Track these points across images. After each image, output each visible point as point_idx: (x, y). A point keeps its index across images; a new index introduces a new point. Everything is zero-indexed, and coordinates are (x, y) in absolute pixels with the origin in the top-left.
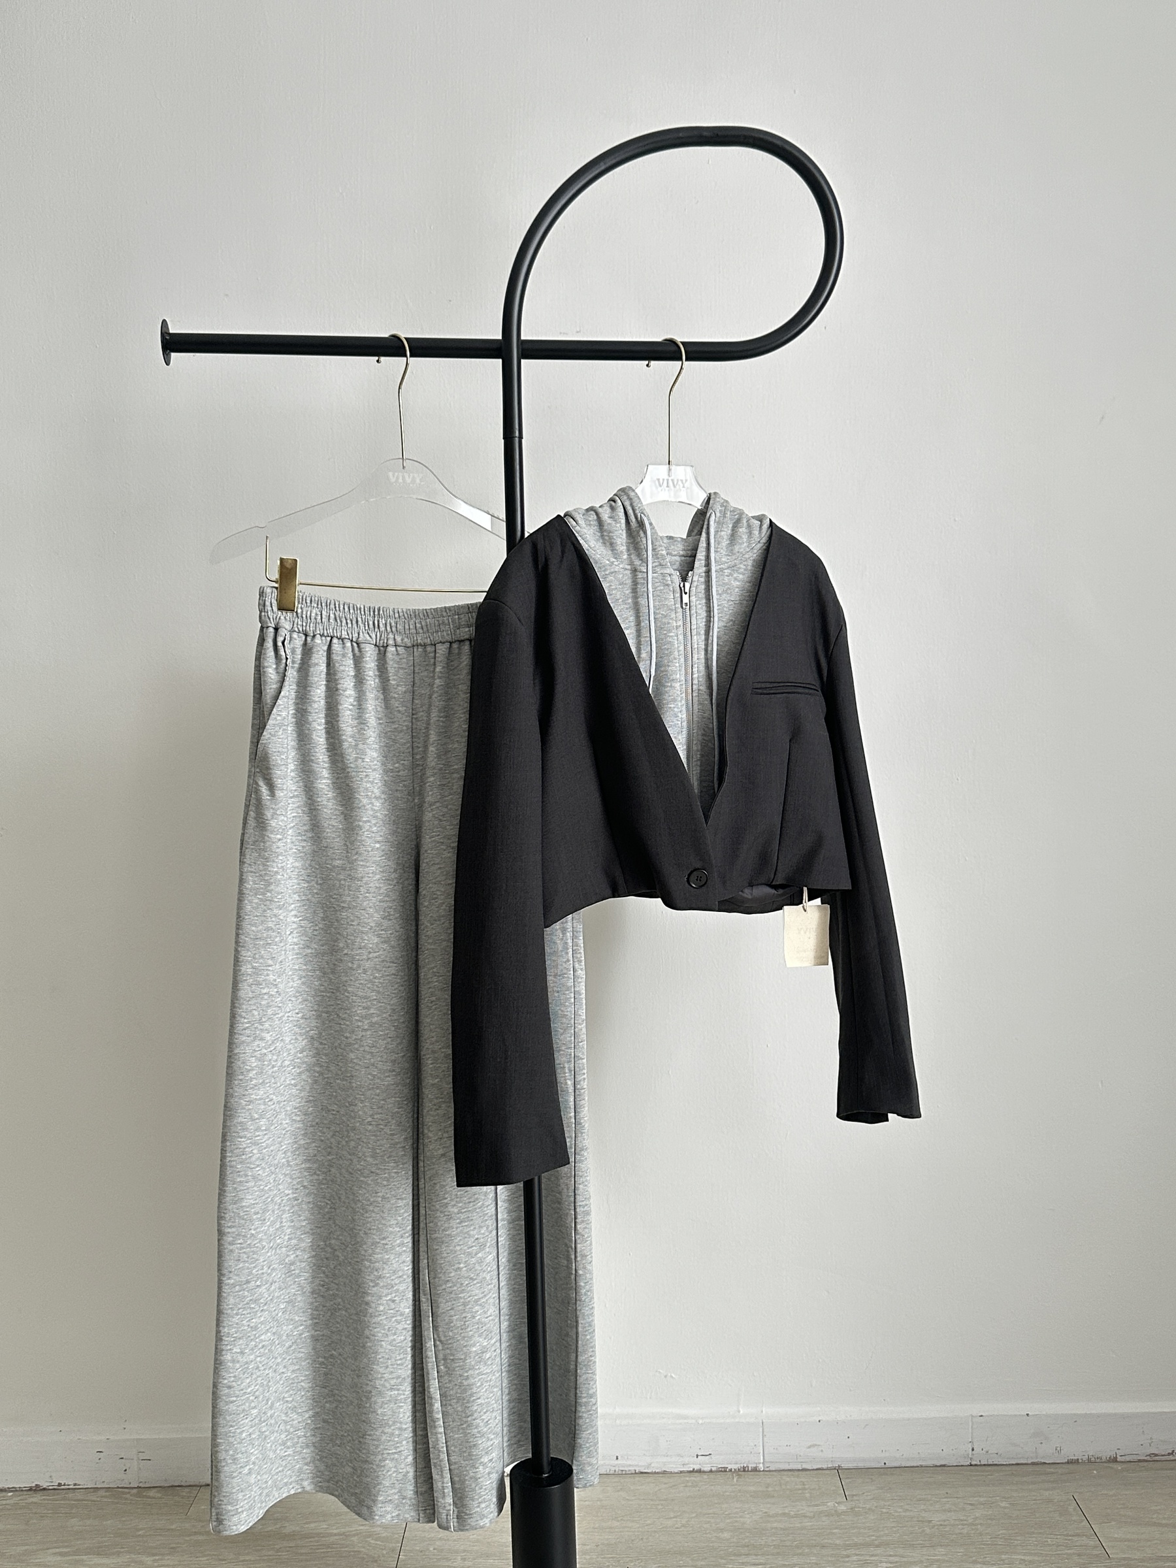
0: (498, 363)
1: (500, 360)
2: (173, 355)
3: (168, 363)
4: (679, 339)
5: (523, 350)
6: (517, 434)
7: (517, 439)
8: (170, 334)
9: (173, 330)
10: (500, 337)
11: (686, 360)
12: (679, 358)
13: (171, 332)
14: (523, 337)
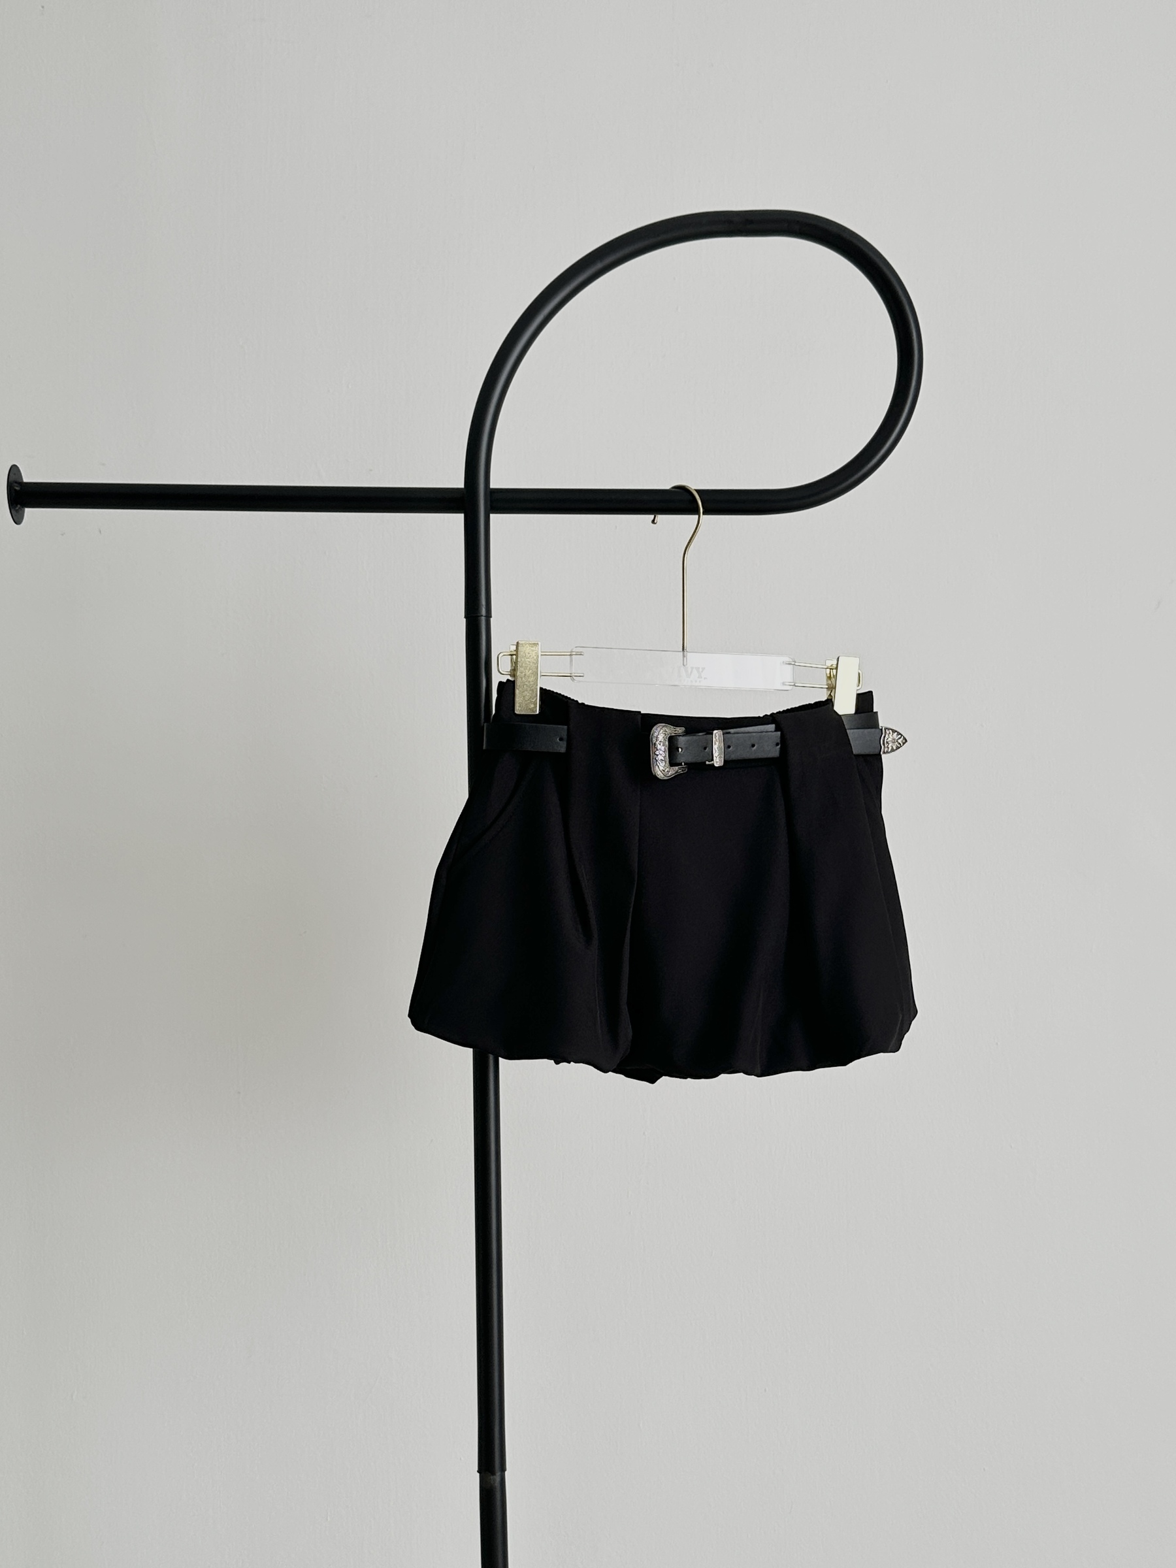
0: (460, 518)
1: (462, 515)
2: (27, 510)
3: (18, 520)
4: (694, 485)
5: (491, 501)
6: (484, 612)
7: (483, 619)
8: (22, 484)
9: (26, 479)
10: (461, 485)
11: (703, 514)
12: (695, 511)
13: (25, 480)
14: (492, 486)
